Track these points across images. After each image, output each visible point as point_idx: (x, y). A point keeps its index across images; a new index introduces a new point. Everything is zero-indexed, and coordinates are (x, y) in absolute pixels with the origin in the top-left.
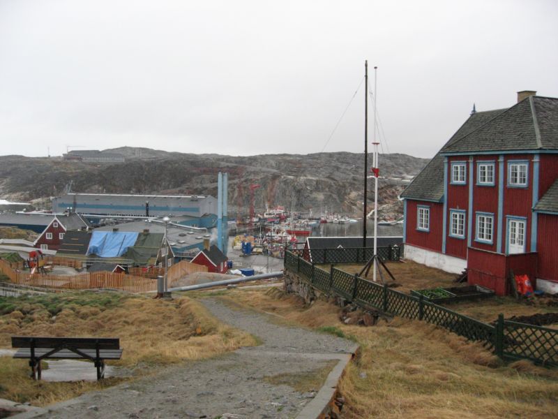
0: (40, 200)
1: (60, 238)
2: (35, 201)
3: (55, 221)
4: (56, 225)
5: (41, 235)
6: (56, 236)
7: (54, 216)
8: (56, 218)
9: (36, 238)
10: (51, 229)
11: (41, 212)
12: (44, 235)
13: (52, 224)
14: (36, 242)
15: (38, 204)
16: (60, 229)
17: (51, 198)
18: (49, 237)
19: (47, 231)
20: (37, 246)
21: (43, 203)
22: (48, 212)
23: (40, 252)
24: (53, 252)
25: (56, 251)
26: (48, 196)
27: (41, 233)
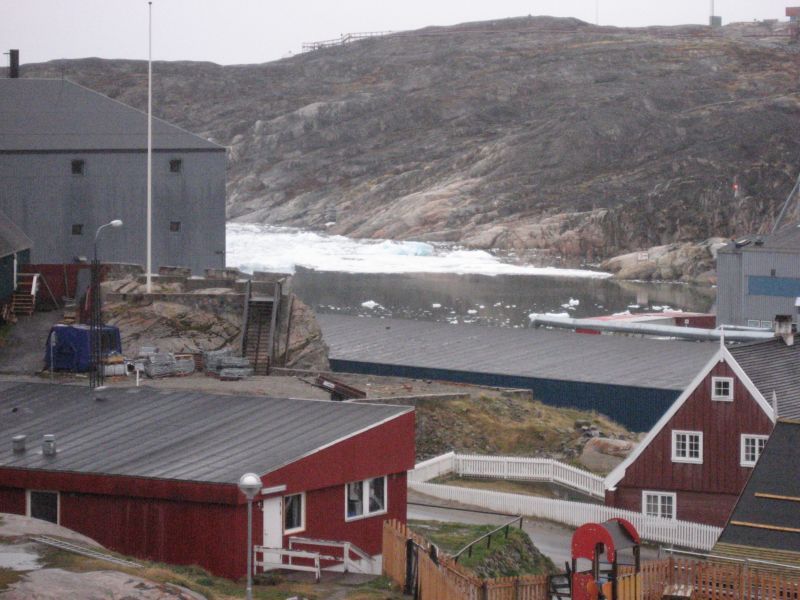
0: (657, 255)
1: (744, 463)
2: (632, 260)
3: (722, 368)
4: (723, 388)
5: (648, 438)
6: (722, 449)
7: (715, 340)
8: (723, 354)
9: (620, 455)
10: (699, 412)
11: (659, 320)
12: (663, 440)
13: (705, 385)
14: (618, 474)
15: (649, 276)
16: (746, 413)
17: (718, 243)
18: (688, 452)
19: (678, 422)
20: (622, 496)
21: (677, 275)
22: (695, 322)
23: (626, 530)
24: (703, 536)
25: (718, 531)
26: (703, 233)
27: (647, 429)
